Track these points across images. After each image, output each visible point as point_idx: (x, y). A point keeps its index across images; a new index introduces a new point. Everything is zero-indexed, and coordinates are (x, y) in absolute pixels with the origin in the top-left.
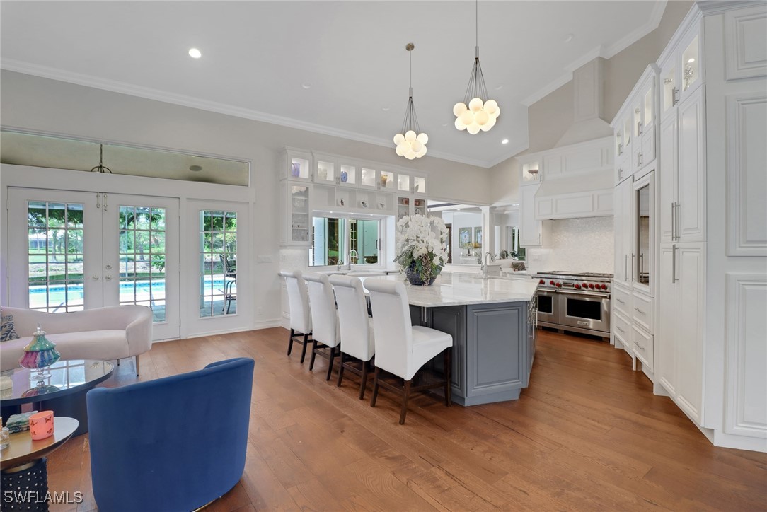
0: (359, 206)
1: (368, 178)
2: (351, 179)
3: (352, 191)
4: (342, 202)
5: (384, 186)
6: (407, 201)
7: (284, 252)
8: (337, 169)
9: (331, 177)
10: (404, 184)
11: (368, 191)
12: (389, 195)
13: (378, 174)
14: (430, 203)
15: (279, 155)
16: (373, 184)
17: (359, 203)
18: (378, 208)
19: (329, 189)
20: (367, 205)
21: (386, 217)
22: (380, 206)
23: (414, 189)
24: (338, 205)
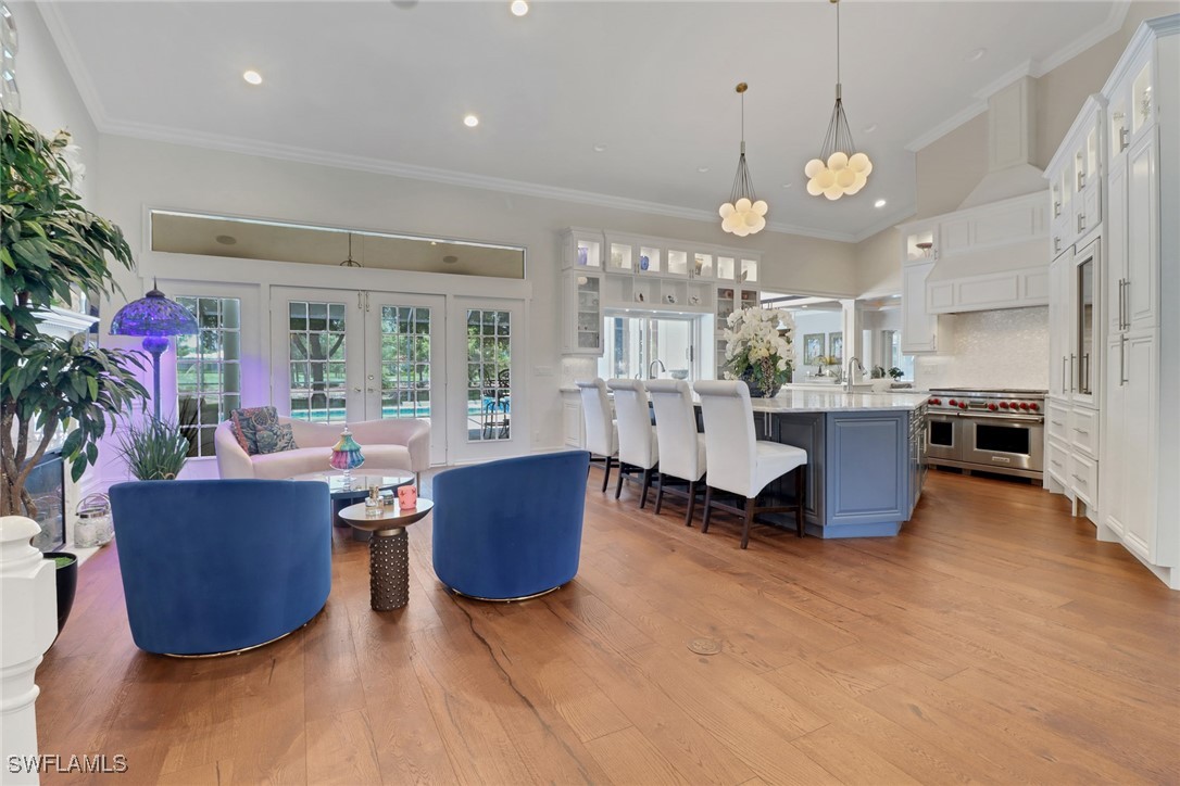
0: (664, 302)
1: (677, 263)
2: (654, 265)
3: (654, 281)
4: (641, 296)
5: (699, 274)
6: (731, 294)
7: (568, 362)
8: (635, 254)
9: (627, 264)
10: (727, 270)
11: (678, 282)
12: (705, 286)
13: (690, 258)
14: (764, 296)
15: (561, 239)
16: (684, 272)
17: (664, 298)
18: (690, 304)
19: (625, 279)
20: (675, 300)
21: (700, 316)
22: (692, 301)
23: (740, 276)
24: (636, 301)
